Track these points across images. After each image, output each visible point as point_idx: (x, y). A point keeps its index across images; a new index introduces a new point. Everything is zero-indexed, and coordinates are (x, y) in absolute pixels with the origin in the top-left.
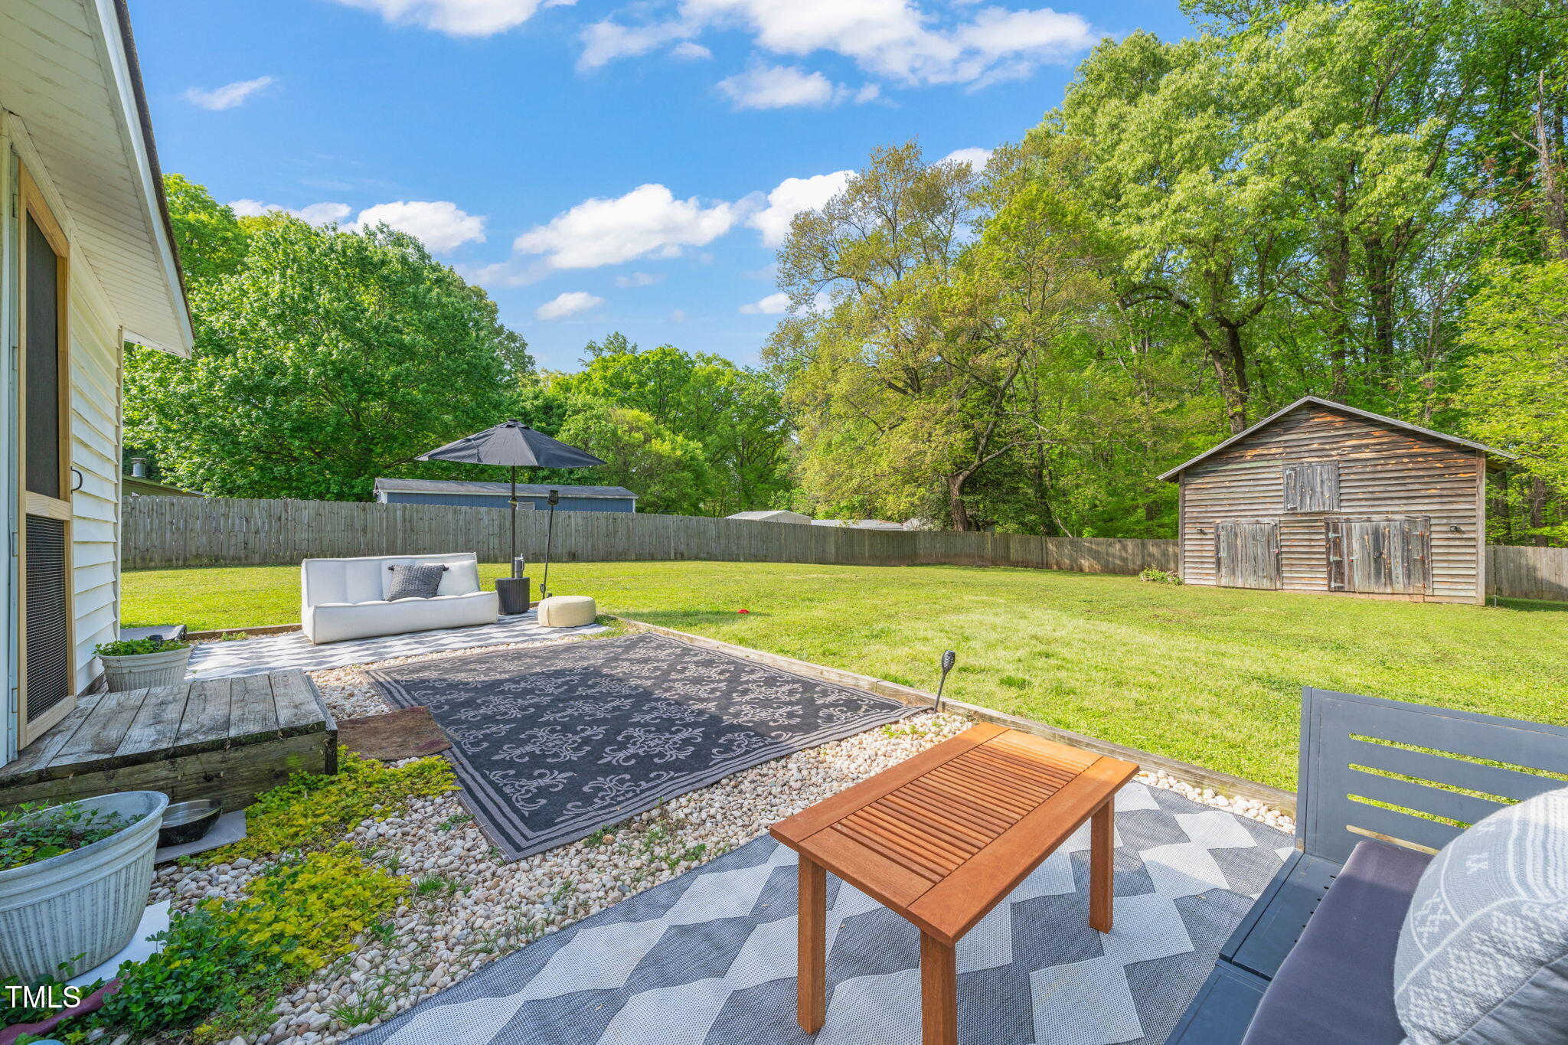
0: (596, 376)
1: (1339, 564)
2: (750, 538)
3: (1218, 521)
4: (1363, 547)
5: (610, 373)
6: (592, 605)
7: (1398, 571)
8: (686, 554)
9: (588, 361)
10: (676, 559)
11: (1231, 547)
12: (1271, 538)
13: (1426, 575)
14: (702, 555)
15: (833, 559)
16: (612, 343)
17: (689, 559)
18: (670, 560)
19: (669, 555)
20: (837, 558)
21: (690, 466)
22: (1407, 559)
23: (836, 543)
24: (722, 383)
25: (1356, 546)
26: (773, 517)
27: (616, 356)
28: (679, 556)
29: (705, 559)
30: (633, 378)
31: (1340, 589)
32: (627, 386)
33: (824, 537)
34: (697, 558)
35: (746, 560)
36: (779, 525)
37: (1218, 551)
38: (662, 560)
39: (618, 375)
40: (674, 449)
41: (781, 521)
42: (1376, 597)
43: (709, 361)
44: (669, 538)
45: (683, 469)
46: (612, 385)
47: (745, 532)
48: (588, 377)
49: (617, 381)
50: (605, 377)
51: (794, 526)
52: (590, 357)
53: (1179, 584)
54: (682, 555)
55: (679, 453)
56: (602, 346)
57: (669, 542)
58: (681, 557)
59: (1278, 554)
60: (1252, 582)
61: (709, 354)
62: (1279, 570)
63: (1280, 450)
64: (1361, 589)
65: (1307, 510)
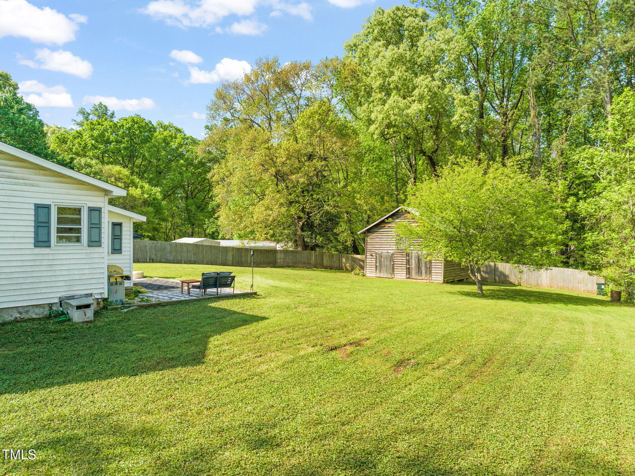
0: (86, 136)
1: (409, 268)
2: (187, 252)
3: (377, 251)
4: (415, 262)
5: (96, 133)
6: (143, 273)
7: (424, 271)
8: (155, 260)
9: (79, 121)
10: (150, 262)
11: (380, 261)
12: (392, 258)
13: (430, 273)
14: (163, 260)
15: (230, 263)
16: (97, 110)
17: (156, 262)
18: (147, 262)
19: (146, 260)
20: (233, 263)
21: (152, 204)
22: (426, 267)
23: (233, 255)
24: (174, 145)
25: (413, 262)
26: (199, 242)
27: (100, 121)
28: (151, 261)
29: (165, 262)
30: (112, 138)
31: (409, 278)
32: (108, 142)
33: (226, 252)
34: (160, 262)
35: (185, 263)
36: (203, 246)
37: (376, 263)
38: (143, 262)
39: (102, 135)
40: (143, 193)
41: (204, 244)
42: (418, 281)
43: (165, 128)
44: (146, 251)
45: (148, 206)
46: (96, 141)
47: (185, 249)
48: (80, 135)
49: (102, 139)
50: (92, 136)
51: (211, 246)
52: (80, 118)
53: (364, 276)
54: (153, 260)
55: (146, 196)
56: (89, 112)
57: (147, 254)
58: (152, 261)
59: (394, 264)
60: (386, 276)
61: (166, 123)
62: (393, 271)
63: (395, 225)
64: (414, 278)
65: (401, 248)
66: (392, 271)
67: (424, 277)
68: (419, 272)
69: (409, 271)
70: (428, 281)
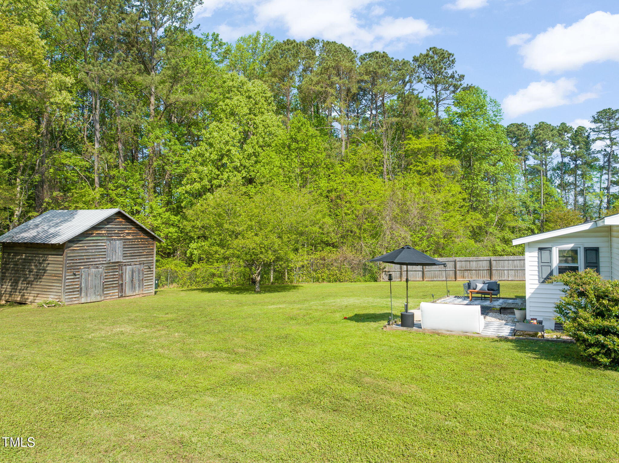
1: (122, 285)
4: (129, 276)
7: (137, 285)
11: (86, 281)
12: (102, 275)
13: (143, 286)
22: (139, 280)
25: (127, 276)
31: (122, 296)
37: (81, 284)
42: (131, 298)
53: (64, 305)
59: (103, 283)
60: (93, 299)
63: (106, 232)
64: (127, 295)
65: (114, 261)
66: (102, 292)
67: (137, 292)
68: (132, 287)
69: (121, 288)
70: (141, 295)
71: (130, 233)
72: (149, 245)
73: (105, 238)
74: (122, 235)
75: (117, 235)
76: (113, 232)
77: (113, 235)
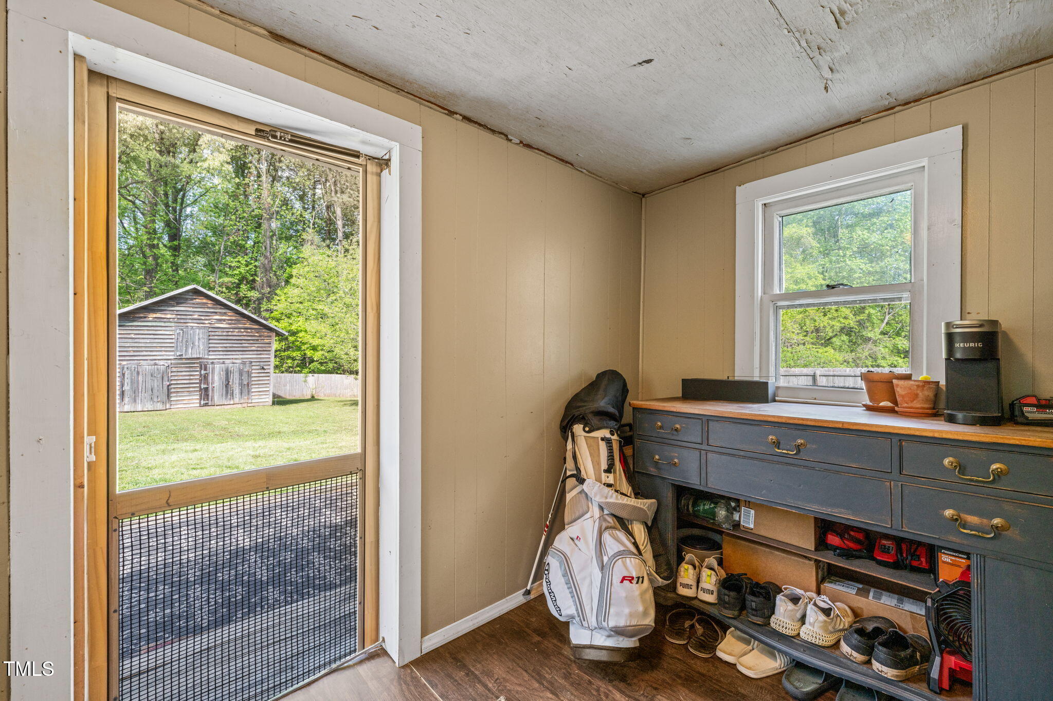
1: (206, 389)
3: (124, 363)
4: (220, 378)
7: (237, 391)
12: (164, 374)
13: (249, 392)
22: (241, 384)
25: (216, 378)
31: (206, 405)
37: (122, 385)
42: (225, 407)
59: (169, 385)
60: (149, 407)
62: (169, 396)
63: (174, 316)
64: (216, 404)
65: (189, 356)
66: (165, 398)
67: (237, 400)
68: (227, 393)
69: (205, 394)
70: (245, 405)
71: (224, 320)
72: (262, 338)
73: (173, 324)
74: (206, 322)
75: (198, 321)
76: (190, 317)
77: (190, 321)
